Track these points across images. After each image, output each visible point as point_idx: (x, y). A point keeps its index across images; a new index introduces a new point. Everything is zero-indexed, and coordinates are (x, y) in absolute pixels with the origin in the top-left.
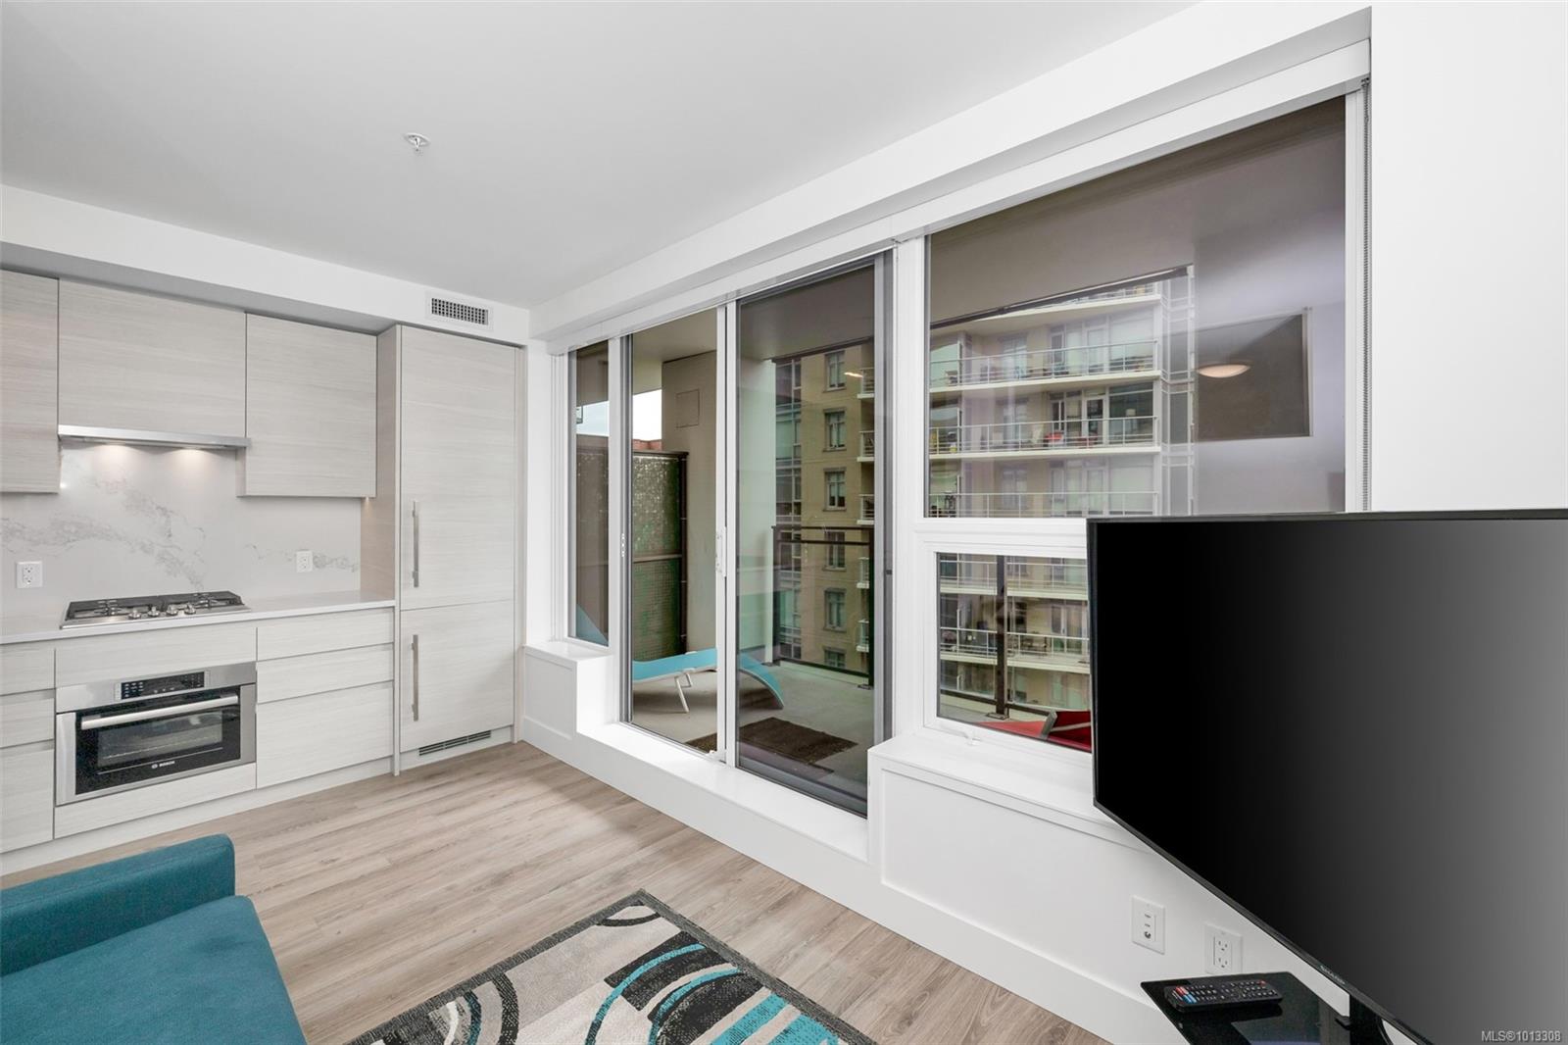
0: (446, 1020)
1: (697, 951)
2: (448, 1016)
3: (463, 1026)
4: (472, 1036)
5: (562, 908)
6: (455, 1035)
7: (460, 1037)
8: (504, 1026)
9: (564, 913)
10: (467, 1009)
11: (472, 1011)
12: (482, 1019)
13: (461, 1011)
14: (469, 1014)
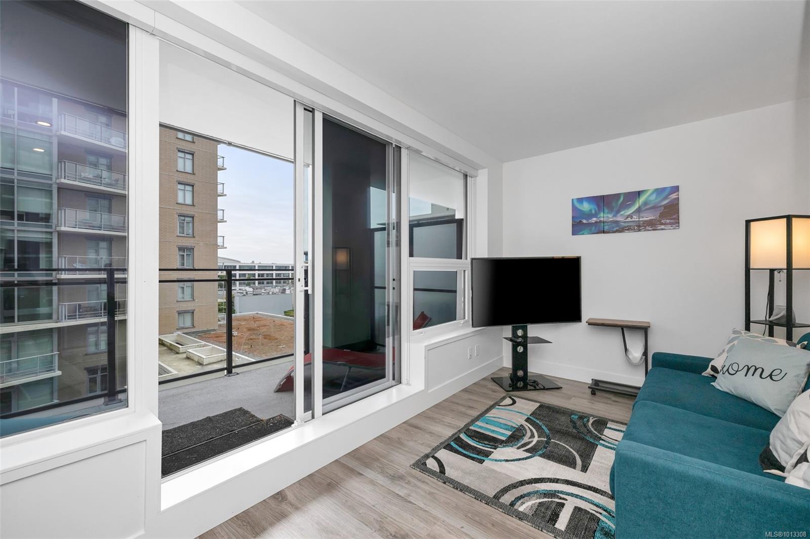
0: (530, 507)
1: (455, 443)
2: (527, 507)
3: (529, 499)
4: (532, 493)
5: (430, 493)
6: (535, 500)
7: (535, 498)
8: (522, 486)
9: (433, 490)
10: (520, 502)
11: (520, 499)
12: (522, 494)
13: (523, 503)
14: (522, 500)
